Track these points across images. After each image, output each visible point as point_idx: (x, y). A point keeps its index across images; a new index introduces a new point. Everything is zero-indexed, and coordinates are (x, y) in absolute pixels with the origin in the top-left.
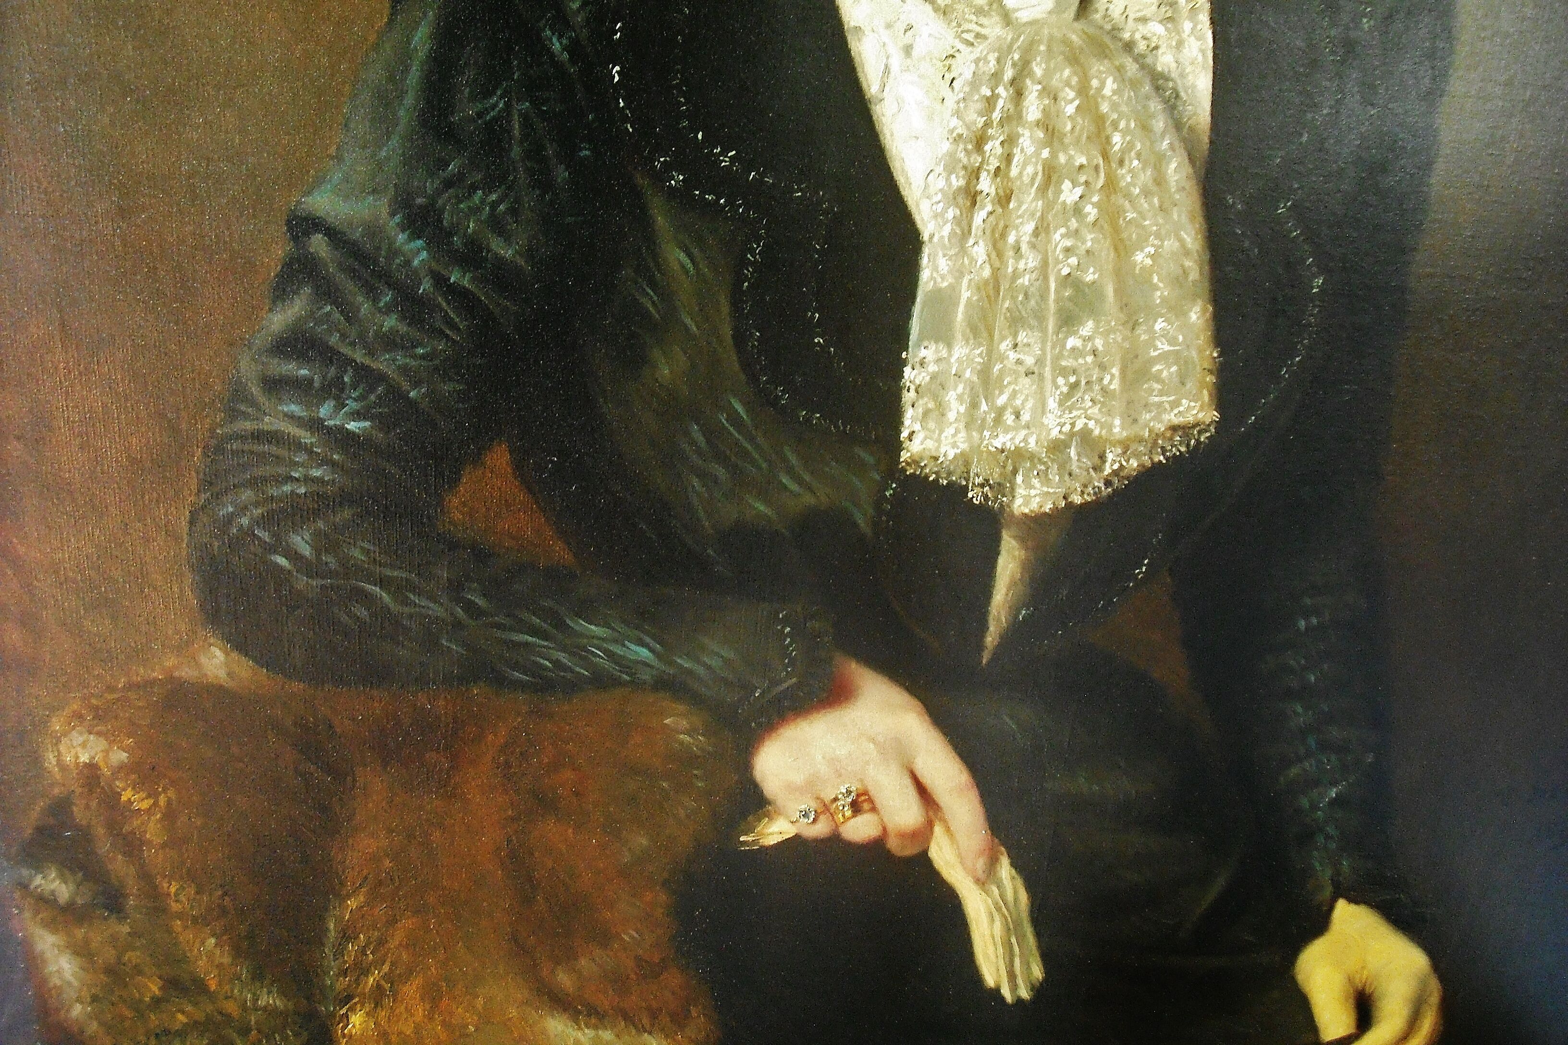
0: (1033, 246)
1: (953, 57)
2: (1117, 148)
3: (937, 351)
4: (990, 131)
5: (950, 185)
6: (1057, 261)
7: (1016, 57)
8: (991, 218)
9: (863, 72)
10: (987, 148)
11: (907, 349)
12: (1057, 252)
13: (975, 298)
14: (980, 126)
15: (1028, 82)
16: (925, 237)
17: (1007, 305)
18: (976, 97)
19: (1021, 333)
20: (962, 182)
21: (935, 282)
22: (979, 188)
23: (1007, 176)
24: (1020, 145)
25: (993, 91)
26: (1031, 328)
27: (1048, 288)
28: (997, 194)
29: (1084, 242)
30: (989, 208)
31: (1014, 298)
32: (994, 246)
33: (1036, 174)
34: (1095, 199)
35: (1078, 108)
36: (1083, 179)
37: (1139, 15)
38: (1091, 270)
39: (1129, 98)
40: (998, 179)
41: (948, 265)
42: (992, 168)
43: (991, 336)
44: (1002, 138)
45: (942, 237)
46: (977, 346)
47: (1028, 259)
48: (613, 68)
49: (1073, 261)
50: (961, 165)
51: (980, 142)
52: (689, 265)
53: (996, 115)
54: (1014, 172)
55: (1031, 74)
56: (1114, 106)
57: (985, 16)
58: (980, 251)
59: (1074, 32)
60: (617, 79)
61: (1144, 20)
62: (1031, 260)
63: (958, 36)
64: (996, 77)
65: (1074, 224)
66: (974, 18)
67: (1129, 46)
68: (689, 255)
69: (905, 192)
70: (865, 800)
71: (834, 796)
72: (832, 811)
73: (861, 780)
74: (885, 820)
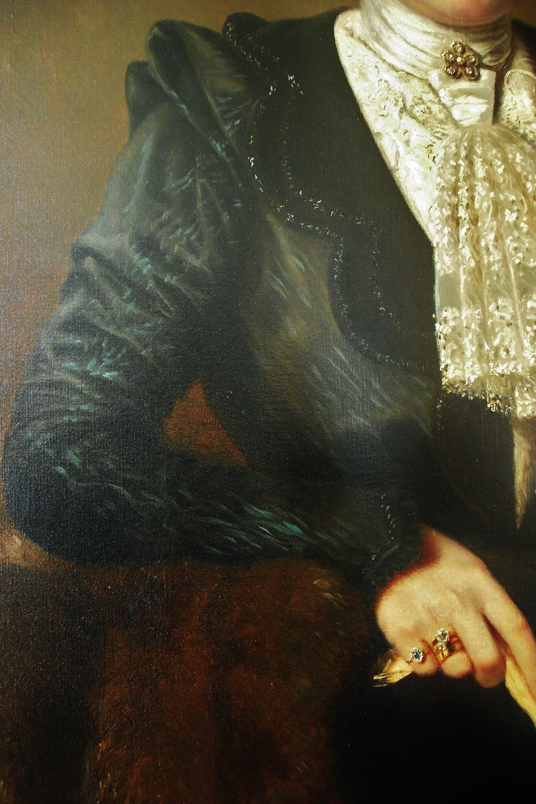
0: (496, 247)
1: (432, 146)
2: (530, 190)
3: (453, 313)
4: (459, 184)
5: (443, 214)
6: (512, 256)
7: (466, 144)
8: (469, 232)
9: (385, 155)
10: (460, 193)
11: (434, 312)
12: (510, 250)
13: (469, 279)
14: (453, 181)
15: (475, 157)
16: (435, 245)
17: (488, 283)
18: (448, 166)
19: (499, 299)
20: (449, 213)
21: (444, 270)
22: (459, 215)
23: (473, 208)
24: (477, 191)
25: (456, 162)
26: (505, 296)
27: (509, 271)
28: (470, 218)
29: (524, 243)
30: (467, 226)
31: (491, 279)
32: (474, 247)
33: (489, 206)
34: (525, 219)
35: (504, 170)
36: (515, 208)
37: (525, 120)
38: (532, 260)
39: (531, 163)
40: (469, 210)
41: (450, 260)
42: (464, 204)
43: (482, 302)
44: (466, 188)
45: (444, 244)
46: (475, 309)
47: (494, 255)
48: (250, 158)
49: (520, 255)
50: (447, 203)
51: (455, 190)
52: (302, 266)
53: (461, 175)
54: (477, 206)
55: (475, 153)
56: (524, 168)
57: (445, 124)
58: (467, 251)
59: (493, 130)
60: (253, 164)
61: (529, 123)
62: (496, 256)
63: (433, 135)
64: (457, 155)
65: (516, 234)
66: (439, 125)
67: (524, 137)
68: (301, 259)
69: (419, 219)
70: (456, 642)
71: (434, 639)
72: (434, 651)
73: (451, 625)
74: (472, 657)
